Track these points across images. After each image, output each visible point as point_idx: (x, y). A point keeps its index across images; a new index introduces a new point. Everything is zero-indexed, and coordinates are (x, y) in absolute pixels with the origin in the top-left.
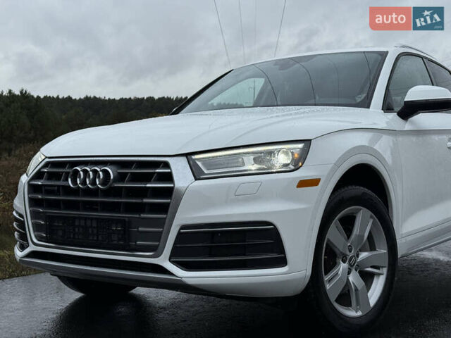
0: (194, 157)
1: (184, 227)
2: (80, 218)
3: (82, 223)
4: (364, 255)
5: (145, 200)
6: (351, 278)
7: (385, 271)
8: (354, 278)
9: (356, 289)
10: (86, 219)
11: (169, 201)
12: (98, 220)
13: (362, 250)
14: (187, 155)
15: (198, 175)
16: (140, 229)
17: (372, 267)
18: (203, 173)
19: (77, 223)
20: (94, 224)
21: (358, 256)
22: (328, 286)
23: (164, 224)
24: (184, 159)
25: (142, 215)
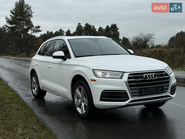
1: (172, 85)
2: (150, 88)
10: (152, 87)
12: (155, 87)
14: (165, 69)
20: (154, 88)
23: (169, 86)
25: (165, 84)
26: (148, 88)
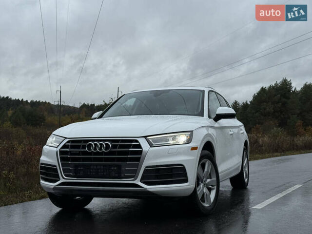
0: (148, 138)
1: (147, 167)
2: (94, 165)
3: (95, 167)
4: (208, 180)
5: (129, 156)
6: (204, 190)
7: (215, 187)
8: (205, 190)
9: (207, 195)
10: (97, 165)
11: (140, 156)
12: (104, 165)
13: (208, 178)
14: (145, 137)
15: (151, 145)
16: (127, 169)
17: (211, 186)
18: (153, 145)
19: (92, 167)
20: (102, 167)
21: (206, 180)
22: (198, 193)
23: (138, 166)
24: (144, 139)
25: (127, 163)
26: (91, 165)
